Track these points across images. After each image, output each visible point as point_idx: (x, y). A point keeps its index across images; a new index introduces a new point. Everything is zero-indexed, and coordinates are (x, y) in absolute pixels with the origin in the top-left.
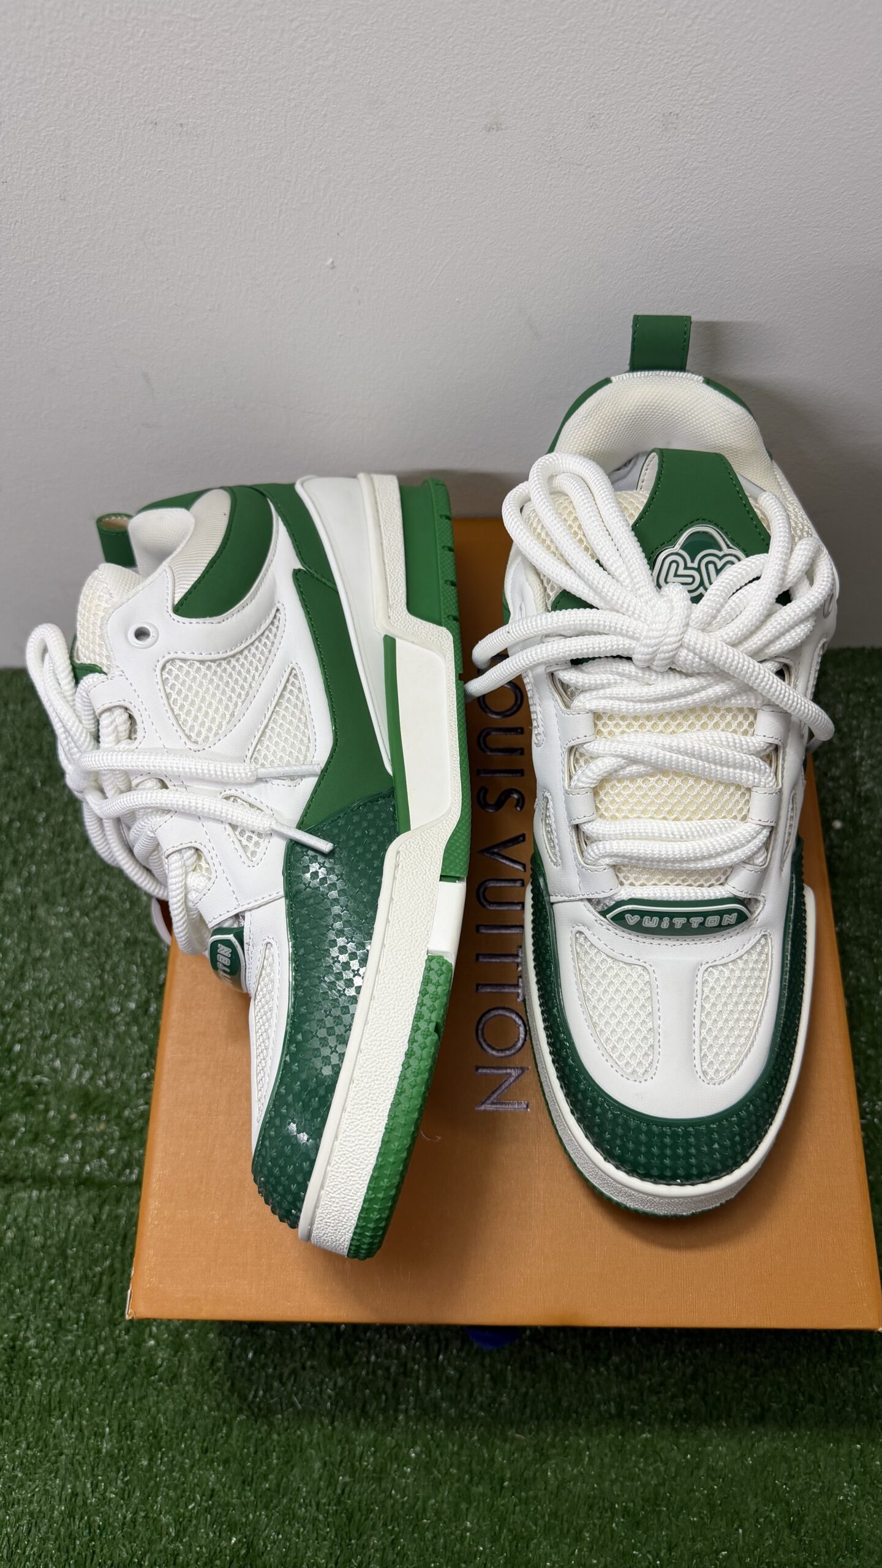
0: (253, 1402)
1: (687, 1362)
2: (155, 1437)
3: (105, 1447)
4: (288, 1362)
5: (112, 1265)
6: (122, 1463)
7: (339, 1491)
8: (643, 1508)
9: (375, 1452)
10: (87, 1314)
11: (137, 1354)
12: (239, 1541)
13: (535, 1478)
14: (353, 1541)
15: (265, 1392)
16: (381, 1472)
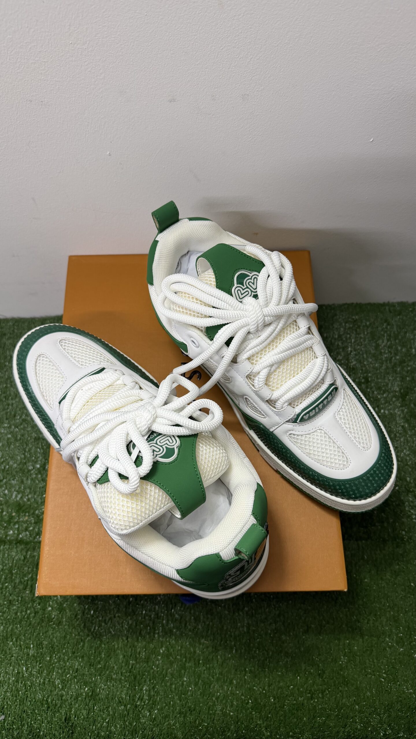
0: (93, 632)
1: (276, 609)
2: (52, 648)
3: (31, 652)
4: (108, 615)
5: (32, 577)
6: (38, 659)
7: (130, 667)
8: (258, 670)
9: (145, 650)
10: (22, 598)
11: (44, 614)
12: (88, 689)
13: (212, 659)
14: (137, 687)
15: (98, 628)
16: (148, 659)
